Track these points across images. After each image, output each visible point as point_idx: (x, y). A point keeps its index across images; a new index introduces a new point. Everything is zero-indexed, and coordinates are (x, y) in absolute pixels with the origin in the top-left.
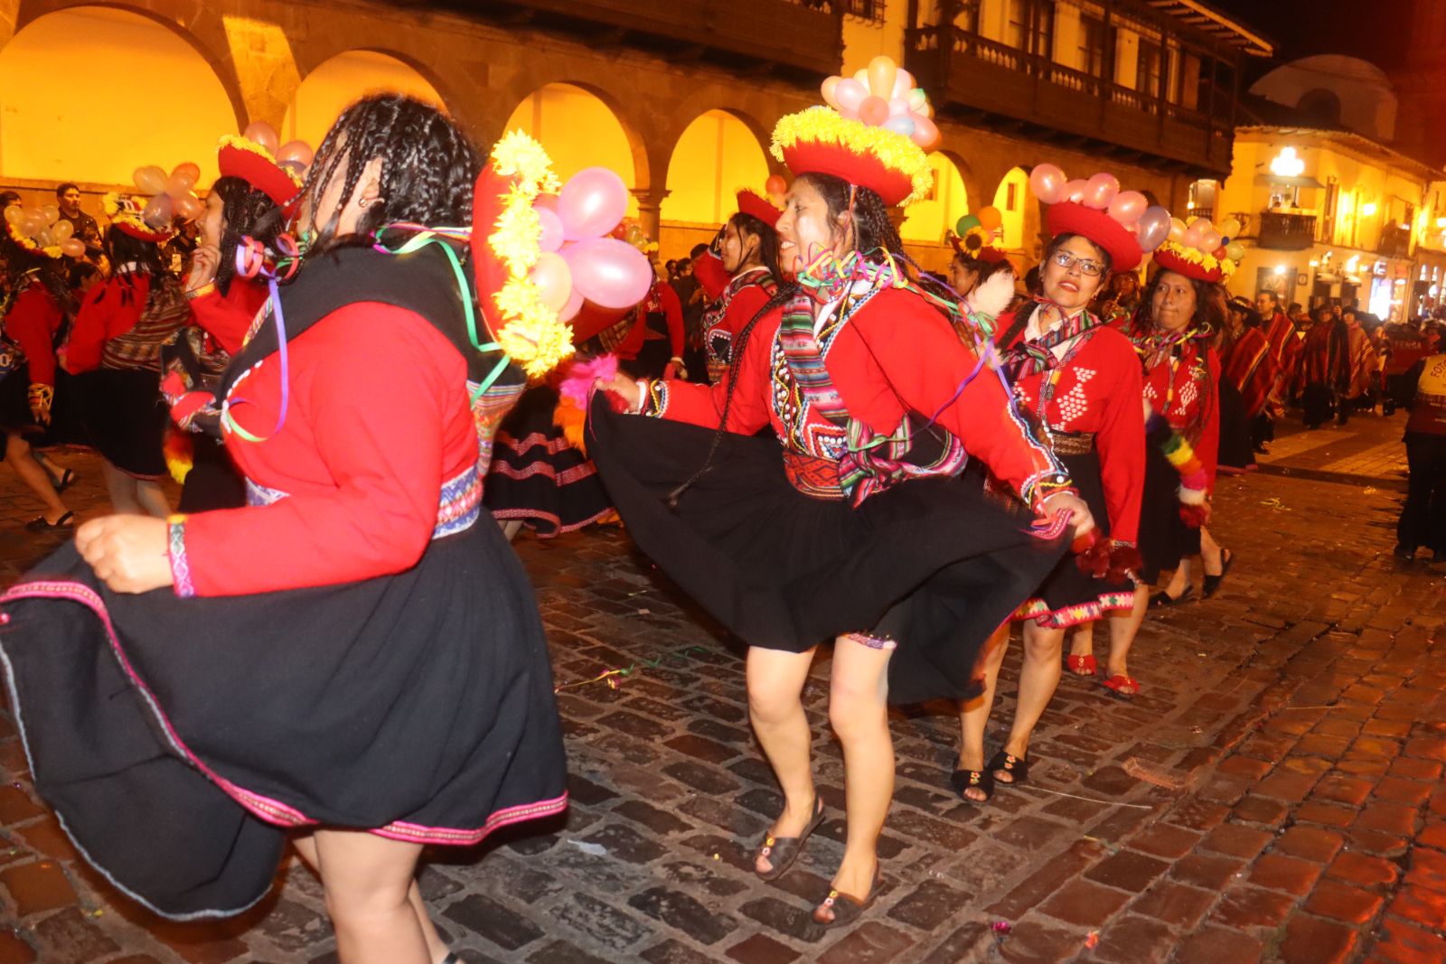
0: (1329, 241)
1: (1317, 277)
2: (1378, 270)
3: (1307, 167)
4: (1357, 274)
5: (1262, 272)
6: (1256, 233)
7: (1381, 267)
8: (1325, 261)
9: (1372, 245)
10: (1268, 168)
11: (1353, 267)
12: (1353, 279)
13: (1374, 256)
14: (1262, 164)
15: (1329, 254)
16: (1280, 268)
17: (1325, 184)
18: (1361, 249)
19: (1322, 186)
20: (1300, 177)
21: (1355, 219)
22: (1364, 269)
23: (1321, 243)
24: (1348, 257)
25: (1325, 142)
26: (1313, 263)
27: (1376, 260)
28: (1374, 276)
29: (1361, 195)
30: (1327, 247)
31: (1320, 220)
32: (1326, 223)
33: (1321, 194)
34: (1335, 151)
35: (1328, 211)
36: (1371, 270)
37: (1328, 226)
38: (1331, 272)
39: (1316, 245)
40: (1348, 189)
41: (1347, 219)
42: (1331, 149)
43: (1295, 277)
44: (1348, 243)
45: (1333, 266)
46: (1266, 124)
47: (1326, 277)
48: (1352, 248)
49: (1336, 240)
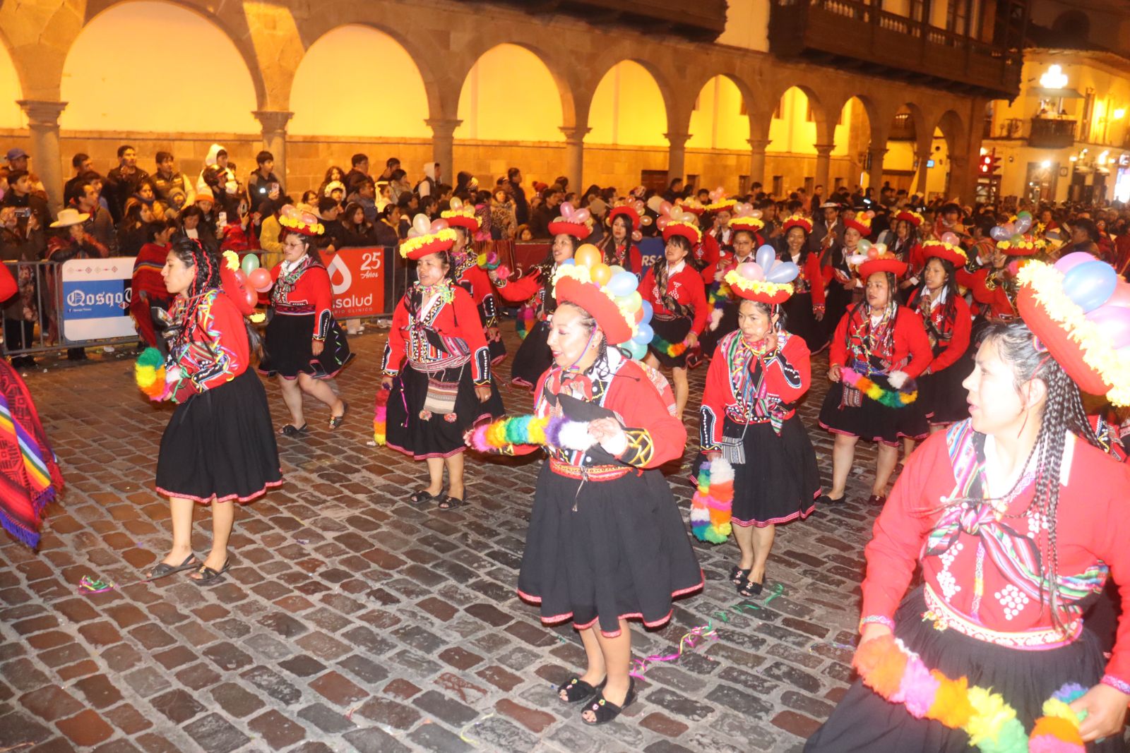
0: (1085, 140)
1: (1075, 169)
2: (1123, 162)
3: (1070, 81)
4: (1106, 166)
5: (1031, 166)
6: (1027, 135)
7: (1126, 159)
8: (1082, 156)
9: (1118, 142)
10: (1038, 82)
11: (1103, 160)
12: (1104, 170)
13: (1121, 150)
14: (1033, 79)
15: (1085, 151)
16: (1045, 162)
17: (1084, 94)
18: (1111, 145)
19: (1081, 96)
20: (1064, 89)
21: (1106, 121)
22: (1112, 161)
23: (1080, 142)
24: (1100, 152)
25: (1086, 60)
26: (1073, 159)
27: (1120, 154)
28: (1120, 166)
29: (1112, 102)
30: (1083, 145)
31: (1079, 124)
32: (1084, 125)
33: (1081, 103)
34: (1093, 67)
35: (1085, 116)
36: (1117, 162)
37: (1086, 127)
38: (1086, 164)
39: (1075, 144)
40: (1101, 97)
41: (1100, 121)
42: (1090, 65)
43: (1058, 170)
44: (1100, 141)
45: (1088, 160)
46: (1038, 47)
47: (1083, 169)
48: (1104, 145)
49: (1092, 139)
